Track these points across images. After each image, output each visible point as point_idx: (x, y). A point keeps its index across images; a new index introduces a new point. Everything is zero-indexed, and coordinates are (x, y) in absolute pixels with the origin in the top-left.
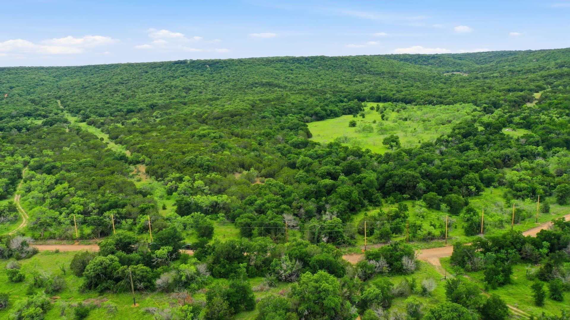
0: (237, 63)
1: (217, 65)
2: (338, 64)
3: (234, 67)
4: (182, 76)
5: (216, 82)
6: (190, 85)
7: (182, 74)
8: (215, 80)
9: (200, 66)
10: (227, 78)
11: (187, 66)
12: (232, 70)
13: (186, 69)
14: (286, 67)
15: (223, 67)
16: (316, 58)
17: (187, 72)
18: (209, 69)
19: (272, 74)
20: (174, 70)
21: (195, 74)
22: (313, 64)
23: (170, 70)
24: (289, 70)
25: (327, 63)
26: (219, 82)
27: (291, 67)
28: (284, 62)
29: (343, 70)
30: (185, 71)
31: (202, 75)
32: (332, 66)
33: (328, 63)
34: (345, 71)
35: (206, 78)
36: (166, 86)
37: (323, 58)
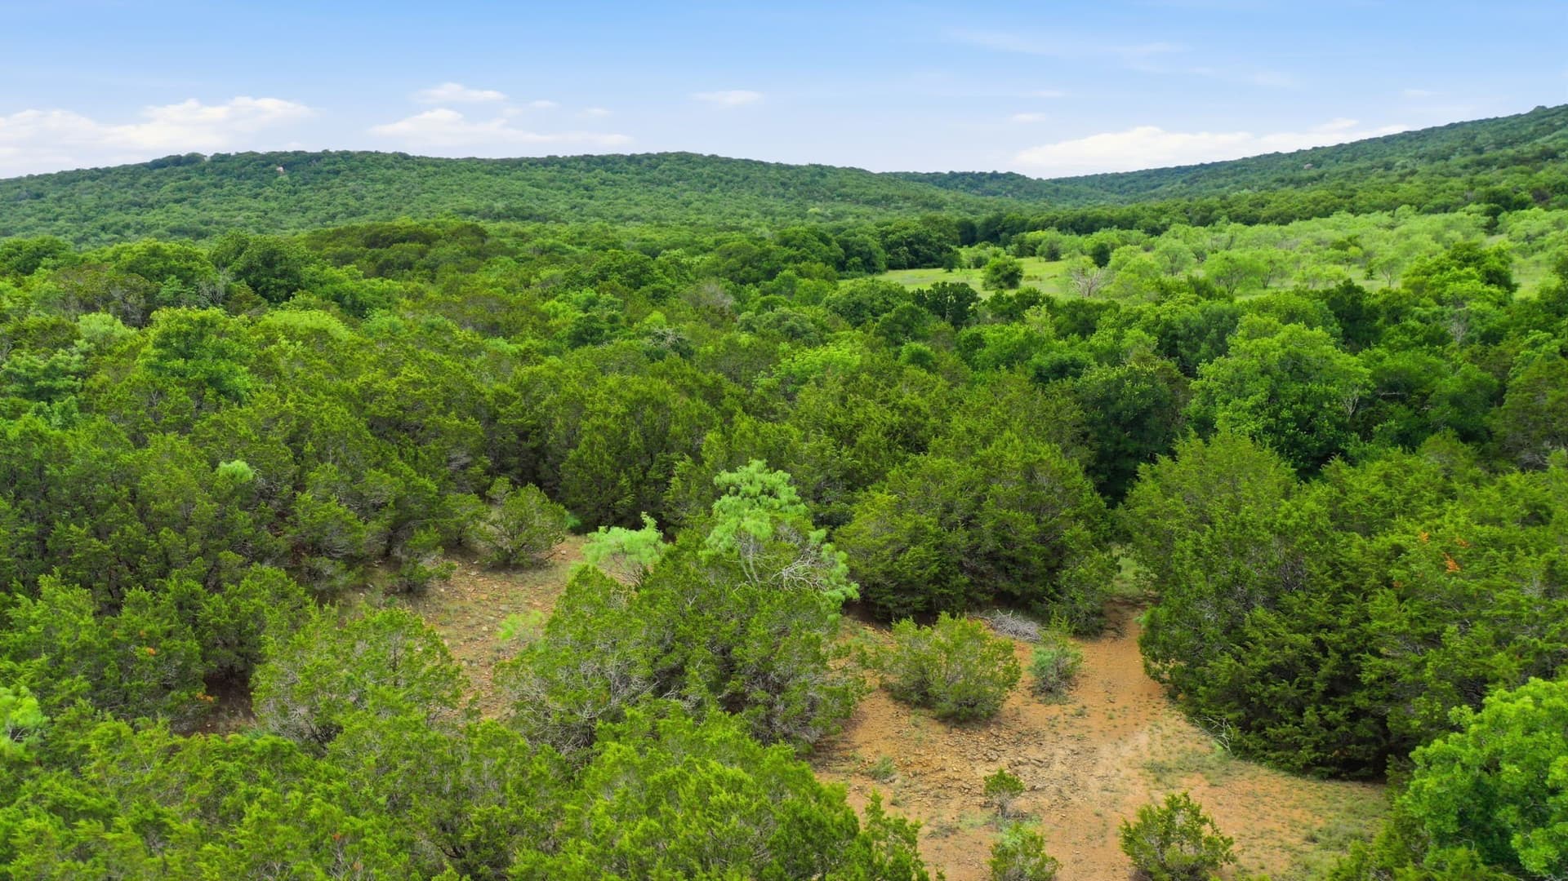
0: (389, 161)
1: (317, 165)
2: (736, 175)
3: (378, 173)
4: (177, 201)
5: (310, 214)
6: (207, 223)
7: (178, 196)
8: (308, 209)
9: (249, 168)
10: (353, 203)
11: (202, 172)
12: (372, 180)
13: (196, 180)
14: (566, 181)
15: (337, 173)
16: (663, 157)
17: (198, 190)
18: (286, 178)
19: (521, 195)
20: (147, 185)
21: (230, 193)
22: (656, 173)
23: (131, 185)
24: (577, 187)
25: (699, 170)
26: (322, 214)
27: (585, 181)
28: (557, 167)
29: (757, 191)
30: (189, 188)
31: (256, 196)
32: (721, 179)
33: (707, 170)
34: (764, 194)
35: (273, 204)
36: (103, 228)
37: (685, 158)
